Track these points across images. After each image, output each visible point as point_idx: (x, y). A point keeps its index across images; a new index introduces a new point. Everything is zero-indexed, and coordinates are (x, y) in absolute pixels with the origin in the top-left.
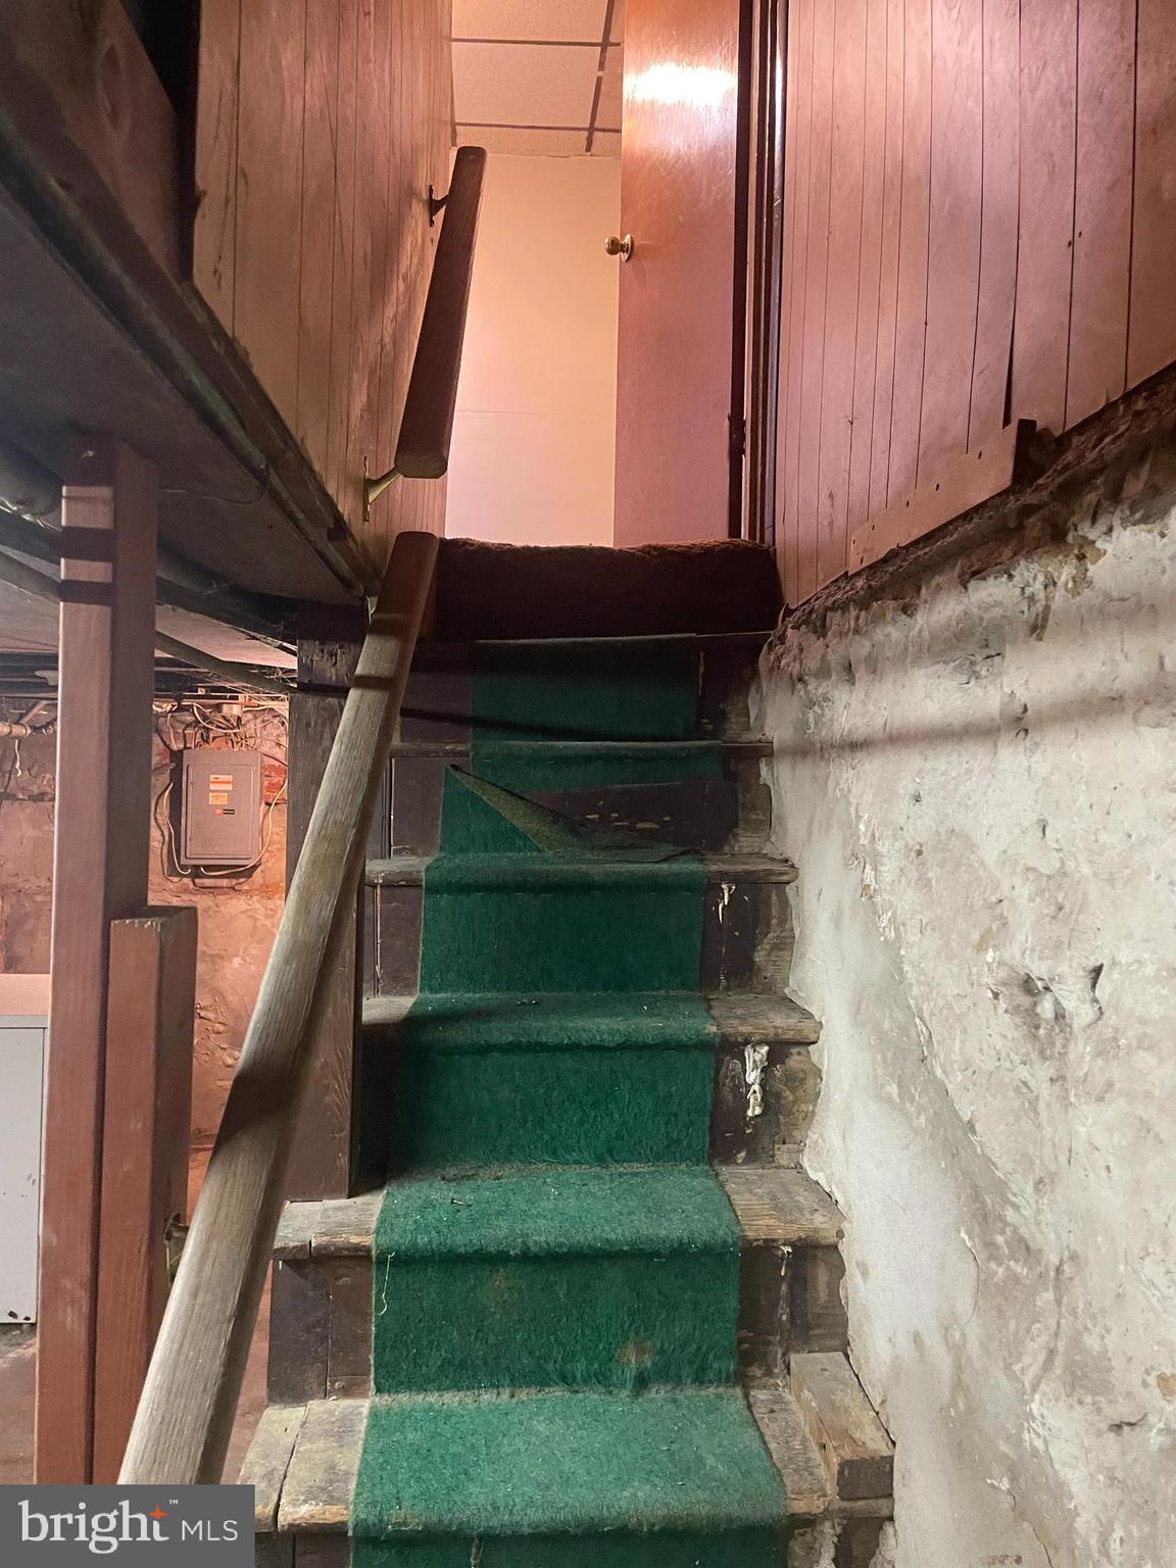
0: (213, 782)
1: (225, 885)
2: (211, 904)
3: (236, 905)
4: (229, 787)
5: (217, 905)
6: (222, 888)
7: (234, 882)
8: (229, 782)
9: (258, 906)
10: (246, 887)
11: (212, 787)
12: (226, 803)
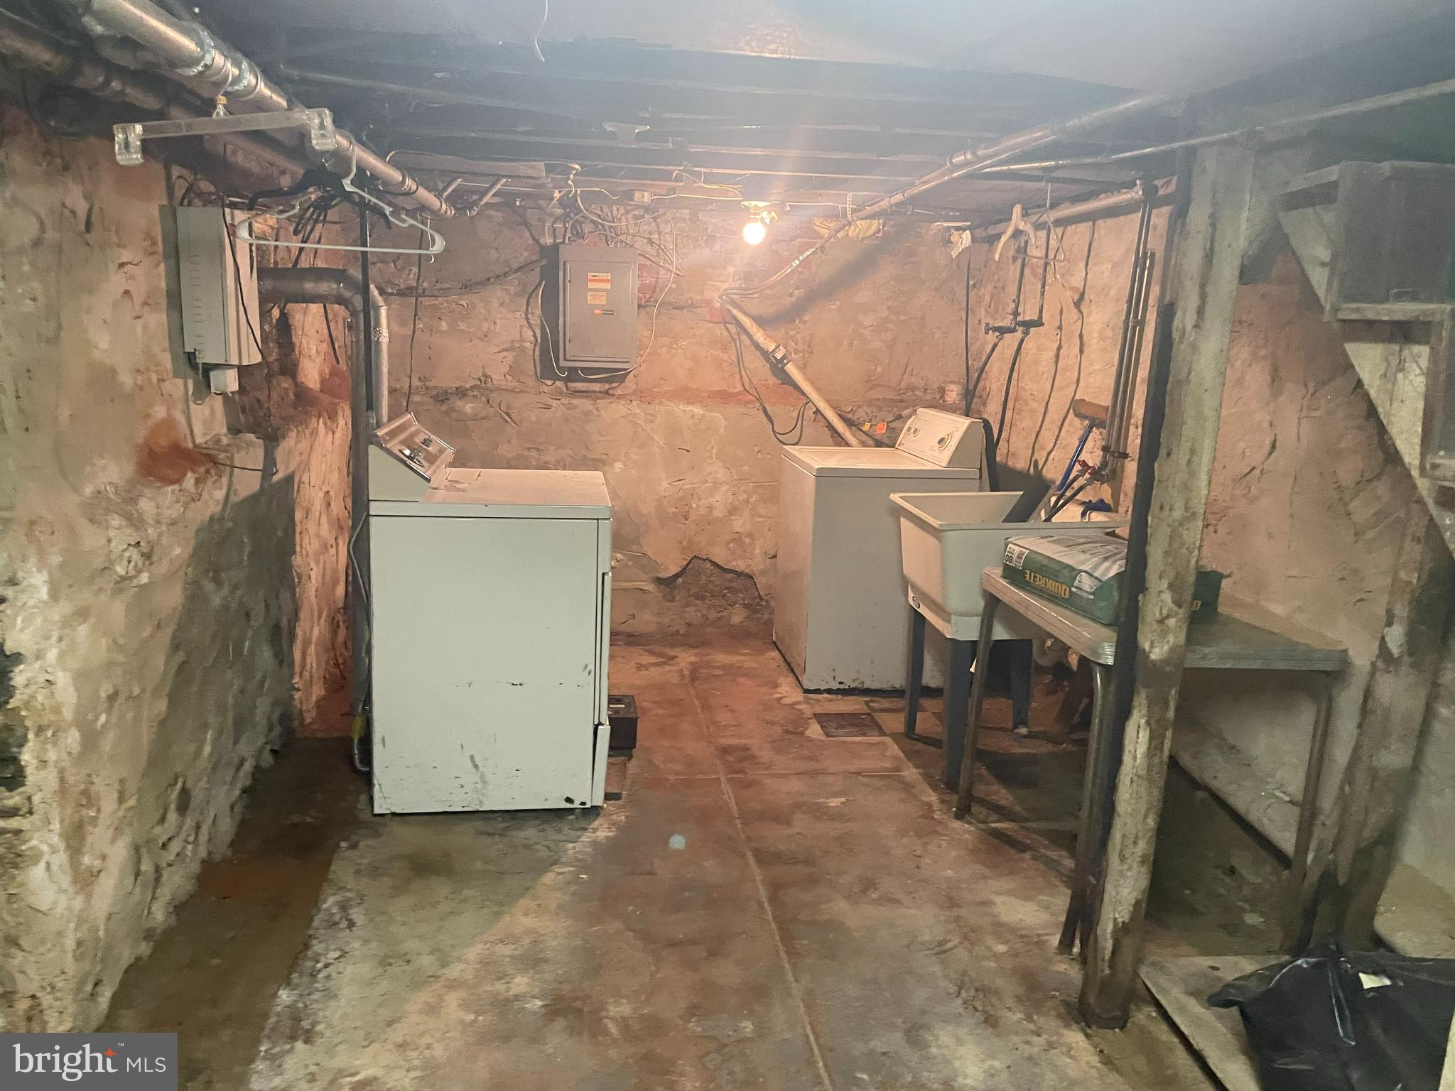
0: (592, 280)
1: (597, 389)
2: (591, 407)
3: (614, 410)
4: (608, 286)
5: (597, 410)
6: (595, 392)
7: (607, 386)
8: (607, 281)
9: (638, 411)
10: (619, 392)
11: (591, 285)
12: (604, 303)
